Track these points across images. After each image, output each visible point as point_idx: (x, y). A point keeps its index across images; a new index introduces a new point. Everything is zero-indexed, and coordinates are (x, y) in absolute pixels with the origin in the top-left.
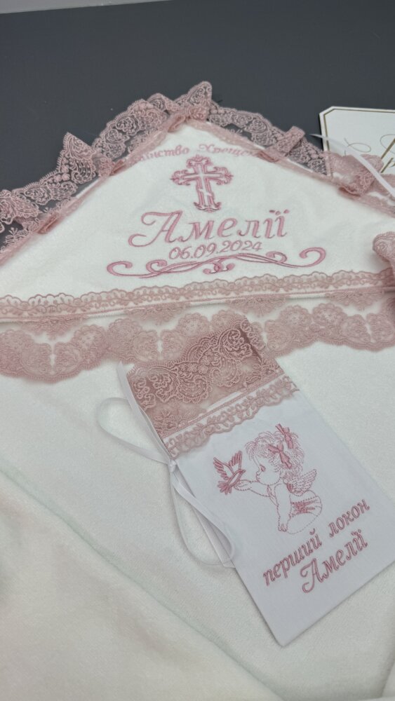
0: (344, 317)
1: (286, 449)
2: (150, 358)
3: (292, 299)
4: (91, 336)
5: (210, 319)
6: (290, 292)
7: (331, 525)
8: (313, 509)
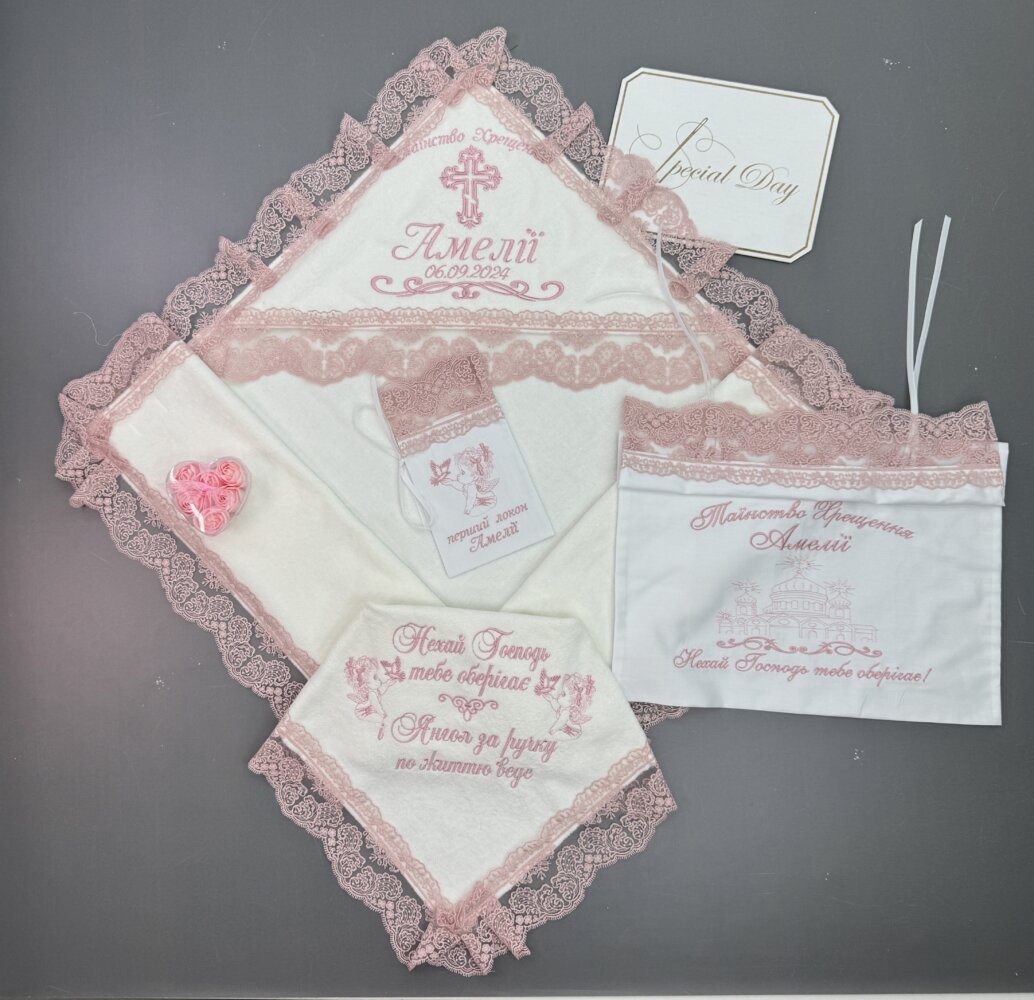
1: (482, 462)
2: (397, 373)
3: (521, 334)
5: (449, 343)
6: (521, 326)
7: (499, 516)
8: (490, 503)
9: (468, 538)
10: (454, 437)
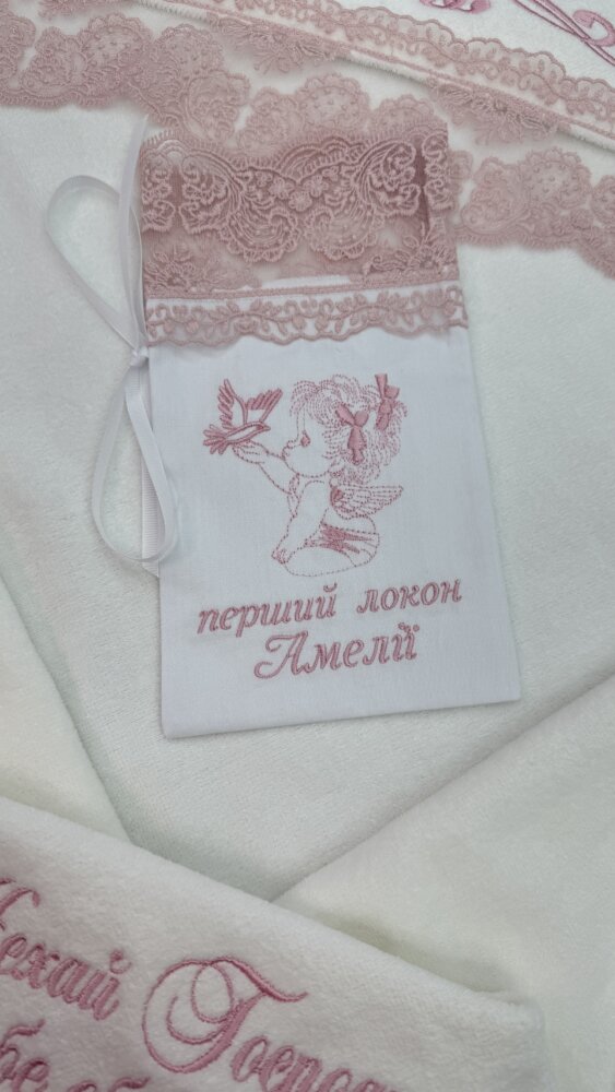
1: (370, 427)
2: (211, 133)
3: (570, 136)
5: (374, 104)
6: (577, 117)
7: (371, 593)
8: (355, 550)
10: (311, 339)
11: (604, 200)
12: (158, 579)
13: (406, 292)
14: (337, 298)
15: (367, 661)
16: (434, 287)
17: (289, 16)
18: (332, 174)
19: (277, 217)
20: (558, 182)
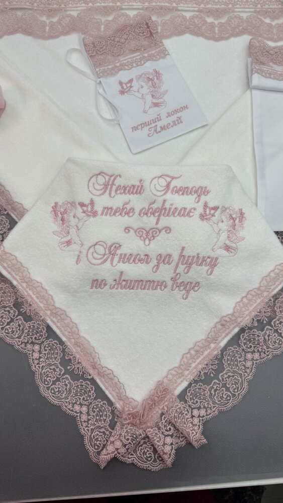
0: (205, 22)
1: (155, 80)
2: (96, 33)
3: (179, 10)
4: (68, 19)
5: (132, 16)
6: (179, 6)
7: (168, 113)
8: (162, 106)
9: (146, 129)
10: (135, 67)
11: (191, 21)
12: (119, 124)
13: (153, 52)
14: (138, 57)
15: (172, 126)
16: (159, 49)
17: (105, 3)
18: (128, 33)
19: (118, 46)
20: (180, 21)
